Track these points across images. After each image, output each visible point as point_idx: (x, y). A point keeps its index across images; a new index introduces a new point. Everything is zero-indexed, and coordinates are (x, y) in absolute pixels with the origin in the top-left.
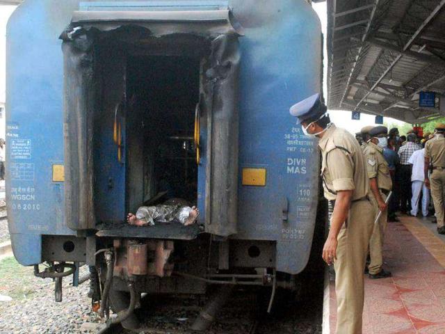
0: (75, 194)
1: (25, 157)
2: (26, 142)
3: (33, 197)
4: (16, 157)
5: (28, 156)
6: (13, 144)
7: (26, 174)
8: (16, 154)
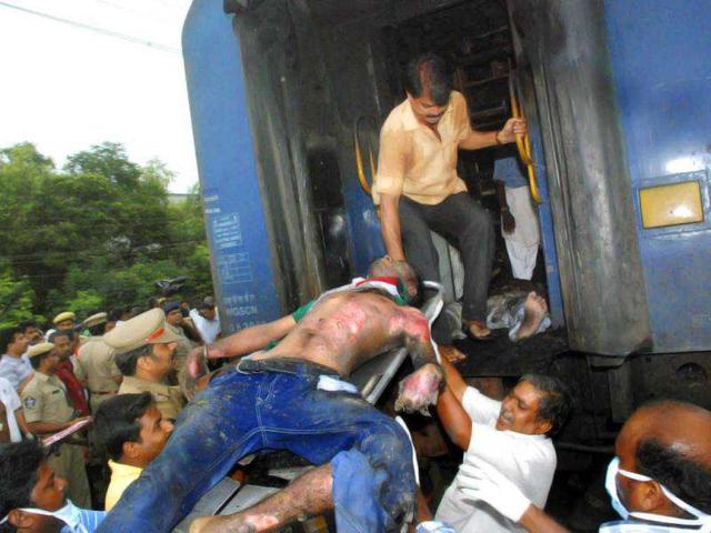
0: (291, 295)
1: (234, 244)
2: (232, 218)
3: (254, 310)
4: (223, 246)
5: (238, 241)
6: (215, 226)
7: (240, 271)
8: (221, 241)
